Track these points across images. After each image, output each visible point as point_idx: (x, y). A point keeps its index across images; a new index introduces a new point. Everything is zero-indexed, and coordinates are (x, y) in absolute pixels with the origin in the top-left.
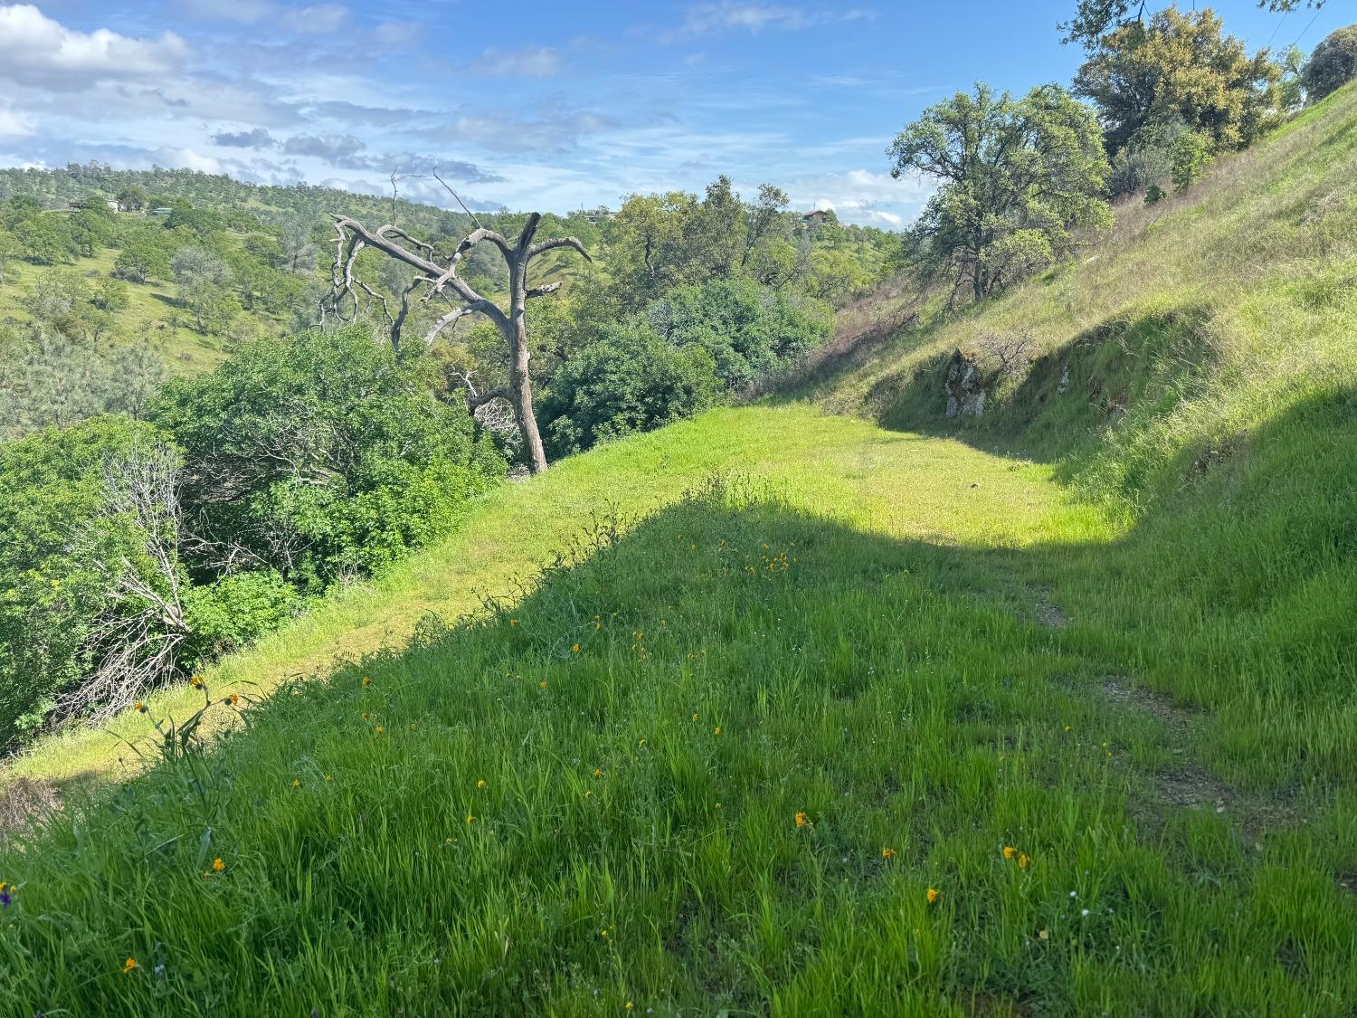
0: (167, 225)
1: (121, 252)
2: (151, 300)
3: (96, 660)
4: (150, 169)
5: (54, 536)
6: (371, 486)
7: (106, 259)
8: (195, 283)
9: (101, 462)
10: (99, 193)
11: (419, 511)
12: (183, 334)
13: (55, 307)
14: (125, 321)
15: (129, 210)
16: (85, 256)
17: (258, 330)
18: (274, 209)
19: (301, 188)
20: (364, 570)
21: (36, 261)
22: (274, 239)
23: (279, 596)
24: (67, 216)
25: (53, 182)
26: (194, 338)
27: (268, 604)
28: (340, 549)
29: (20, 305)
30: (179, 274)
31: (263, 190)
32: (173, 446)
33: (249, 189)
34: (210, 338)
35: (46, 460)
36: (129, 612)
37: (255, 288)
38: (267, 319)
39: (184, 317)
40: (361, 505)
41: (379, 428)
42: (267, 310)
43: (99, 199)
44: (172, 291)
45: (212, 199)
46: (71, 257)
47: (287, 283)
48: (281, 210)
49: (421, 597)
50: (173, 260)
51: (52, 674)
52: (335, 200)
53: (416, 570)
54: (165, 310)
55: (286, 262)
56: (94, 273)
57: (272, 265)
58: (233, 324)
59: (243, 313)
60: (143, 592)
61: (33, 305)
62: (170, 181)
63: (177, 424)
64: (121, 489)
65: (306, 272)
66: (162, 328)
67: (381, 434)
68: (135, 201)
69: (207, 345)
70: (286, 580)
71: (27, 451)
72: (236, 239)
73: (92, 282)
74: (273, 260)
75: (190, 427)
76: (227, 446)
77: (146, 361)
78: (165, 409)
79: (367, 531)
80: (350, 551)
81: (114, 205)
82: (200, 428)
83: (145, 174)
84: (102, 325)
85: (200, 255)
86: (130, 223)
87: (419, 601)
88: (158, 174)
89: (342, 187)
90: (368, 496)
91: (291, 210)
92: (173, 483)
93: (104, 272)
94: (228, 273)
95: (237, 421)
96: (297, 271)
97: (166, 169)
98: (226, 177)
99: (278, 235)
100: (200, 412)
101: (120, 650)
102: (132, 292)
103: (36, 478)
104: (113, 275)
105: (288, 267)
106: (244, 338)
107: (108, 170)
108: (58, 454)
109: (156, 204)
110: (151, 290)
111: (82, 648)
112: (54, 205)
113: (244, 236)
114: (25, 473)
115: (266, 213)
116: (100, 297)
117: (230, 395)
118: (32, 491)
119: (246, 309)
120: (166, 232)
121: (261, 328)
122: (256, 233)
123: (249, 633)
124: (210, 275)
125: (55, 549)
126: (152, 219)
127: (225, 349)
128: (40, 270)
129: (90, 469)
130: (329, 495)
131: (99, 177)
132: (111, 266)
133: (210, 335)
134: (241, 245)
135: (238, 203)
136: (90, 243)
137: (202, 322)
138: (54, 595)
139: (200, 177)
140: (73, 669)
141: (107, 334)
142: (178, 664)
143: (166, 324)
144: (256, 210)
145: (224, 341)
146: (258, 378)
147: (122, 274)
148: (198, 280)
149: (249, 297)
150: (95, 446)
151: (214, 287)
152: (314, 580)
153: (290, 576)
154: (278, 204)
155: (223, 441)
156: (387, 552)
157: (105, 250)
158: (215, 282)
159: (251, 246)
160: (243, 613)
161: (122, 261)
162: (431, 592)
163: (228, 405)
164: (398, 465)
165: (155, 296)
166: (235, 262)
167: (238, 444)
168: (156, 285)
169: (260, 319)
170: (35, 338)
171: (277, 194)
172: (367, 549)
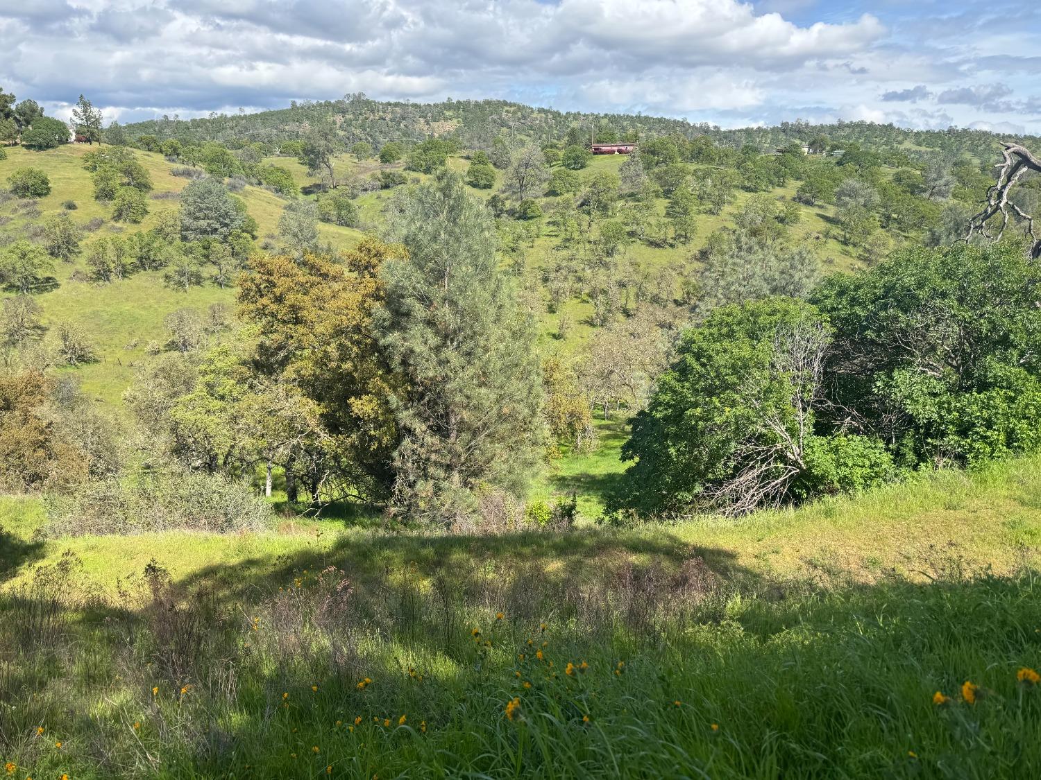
0: (839, 163)
1: (802, 183)
2: (814, 217)
3: (736, 469)
4: (835, 122)
5: (734, 379)
6: (983, 386)
7: (793, 187)
8: (849, 207)
9: (775, 330)
10: (797, 142)
11: (1028, 418)
12: (832, 244)
13: (753, 220)
14: (795, 231)
15: (815, 153)
16: (779, 186)
17: (889, 245)
18: (923, 149)
19: (951, 132)
20: (961, 459)
21: (748, 189)
22: (918, 172)
23: (878, 461)
24: (773, 158)
25: (770, 135)
26: (839, 247)
27: (867, 463)
28: (943, 434)
29: (732, 218)
30: (839, 199)
31: (918, 134)
32: (828, 326)
33: (906, 134)
34: (850, 248)
35: (740, 323)
36: (766, 443)
37: (894, 212)
38: (898, 235)
39: (836, 231)
40: (972, 403)
41: (1006, 336)
42: (900, 229)
43: (797, 146)
44: (831, 212)
45: (875, 143)
46: (770, 187)
47: (921, 208)
48: (929, 149)
49: (1015, 499)
50: (837, 189)
51: (707, 469)
52: (979, 140)
53: (1014, 472)
54: (823, 225)
55: (925, 191)
56: (783, 198)
57: (912, 193)
58: (870, 239)
59: (880, 230)
60: (779, 430)
61: (740, 219)
62: (848, 131)
63: (834, 309)
64: (783, 352)
65: (940, 199)
66: (818, 238)
67: (1005, 342)
68: (821, 146)
69: (847, 253)
70: (887, 450)
71: (728, 315)
72: (887, 173)
73: (779, 204)
74: (914, 189)
75: (843, 313)
76: (869, 332)
77: (807, 261)
78: (827, 297)
79: (974, 425)
80: (952, 439)
81: (806, 149)
82: (849, 315)
83: (832, 127)
84: (779, 234)
85: (858, 185)
86: (812, 163)
87: (1012, 502)
88: (841, 126)
89: (985, 128)
90: (982, 396)
91: (937, 149)
92: (820, 355)
93: (788, 197)
94: (877, 199)
95: (882, 314)
96: (932, 199)
97: (847, 122)
98: (891, 125)
99: (923, 169)
100: (854, 301)
101: (753, 467)
102: (805, 212)
103: (731, 335)
104: (794, 199)
105: (926, 195)
106: (876, 249)
107: (807, 125)
108: (748, 320)
109: (834, 148)
110: (817, 210)
111: (729, 458)
112: (767, 151)
113: (895, 170)
114: (725, 330)
115: (916, 152)
116: (782, 214)
117: (879, 292)
118: (726, 343)
119: (882, 227)
120: (837, 169)
121: (892, 243)
122: (904, 168)
123: (846, 483)
124: (862, 200)
125: (732, 387)
126: (830, 159)
127: (860, 258)
128: (748, 195)
129: (766, 334)
130: (940, 387)
131: (799, 131)
132: (794, 193)
133: (851, 246)
134: (890, 178)
135: (895, 145)
136: (784, 176)
137: (848, 236)
138: (724, 417)
139: (871, 127)
140: (720, 470)
141: (781, 240)
142: (790, 489)
143: (821, 236)
144: (908, 150)
145: (860, 251)
146: (909, 281)
147: (800, 199)
148: (852, 203)
149: (888, 218)
150: (774, 318)
151: (863, 210)
152: (911, 457)
153: (890, 446)
154: (928, 145)
155: (867, 328)
156: (988, 450)
157: (793, 182)
158: (865, 206)
159: (898, 179)
160: (847, 466)
161: (803, 190)
162: (1027, 497)
163: (877, 300)
164: (1015, 372)
165: (818, 215)
166: (884, 192)
167: (878, 331)
168: (821, 207)
169: (892, 235)
170: (738, 240)
171: (930, 137)
172: (969, 441)
